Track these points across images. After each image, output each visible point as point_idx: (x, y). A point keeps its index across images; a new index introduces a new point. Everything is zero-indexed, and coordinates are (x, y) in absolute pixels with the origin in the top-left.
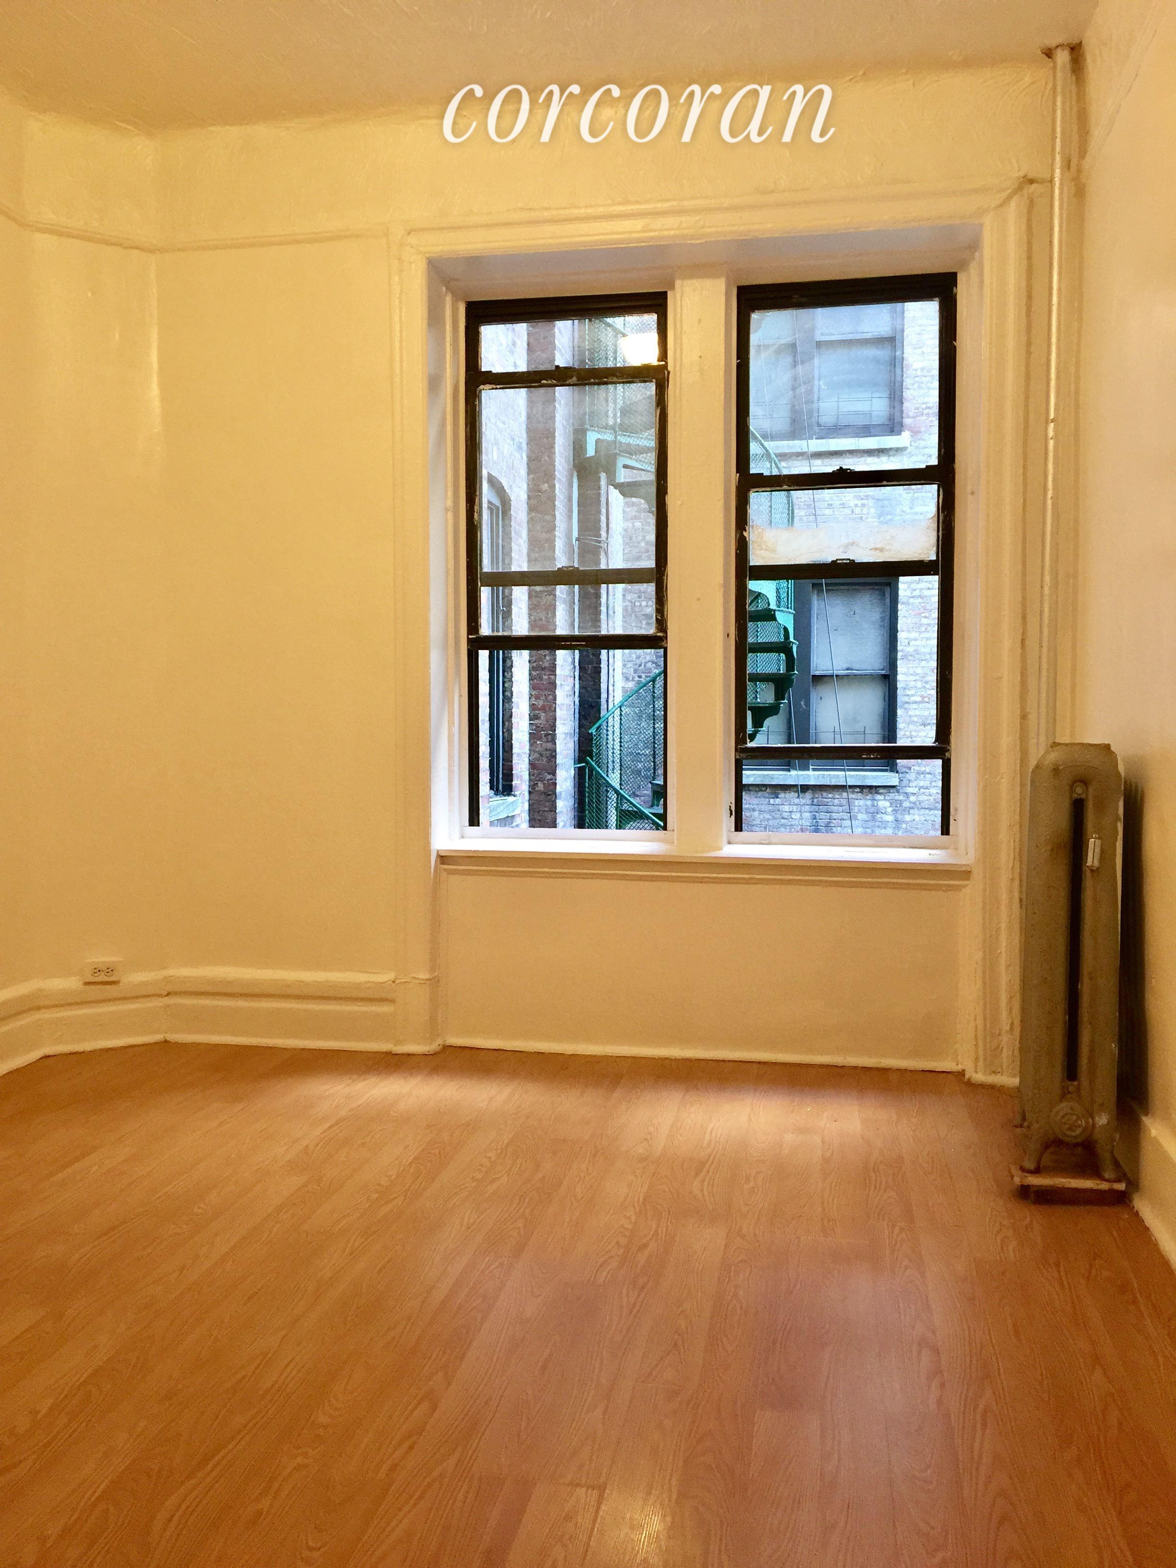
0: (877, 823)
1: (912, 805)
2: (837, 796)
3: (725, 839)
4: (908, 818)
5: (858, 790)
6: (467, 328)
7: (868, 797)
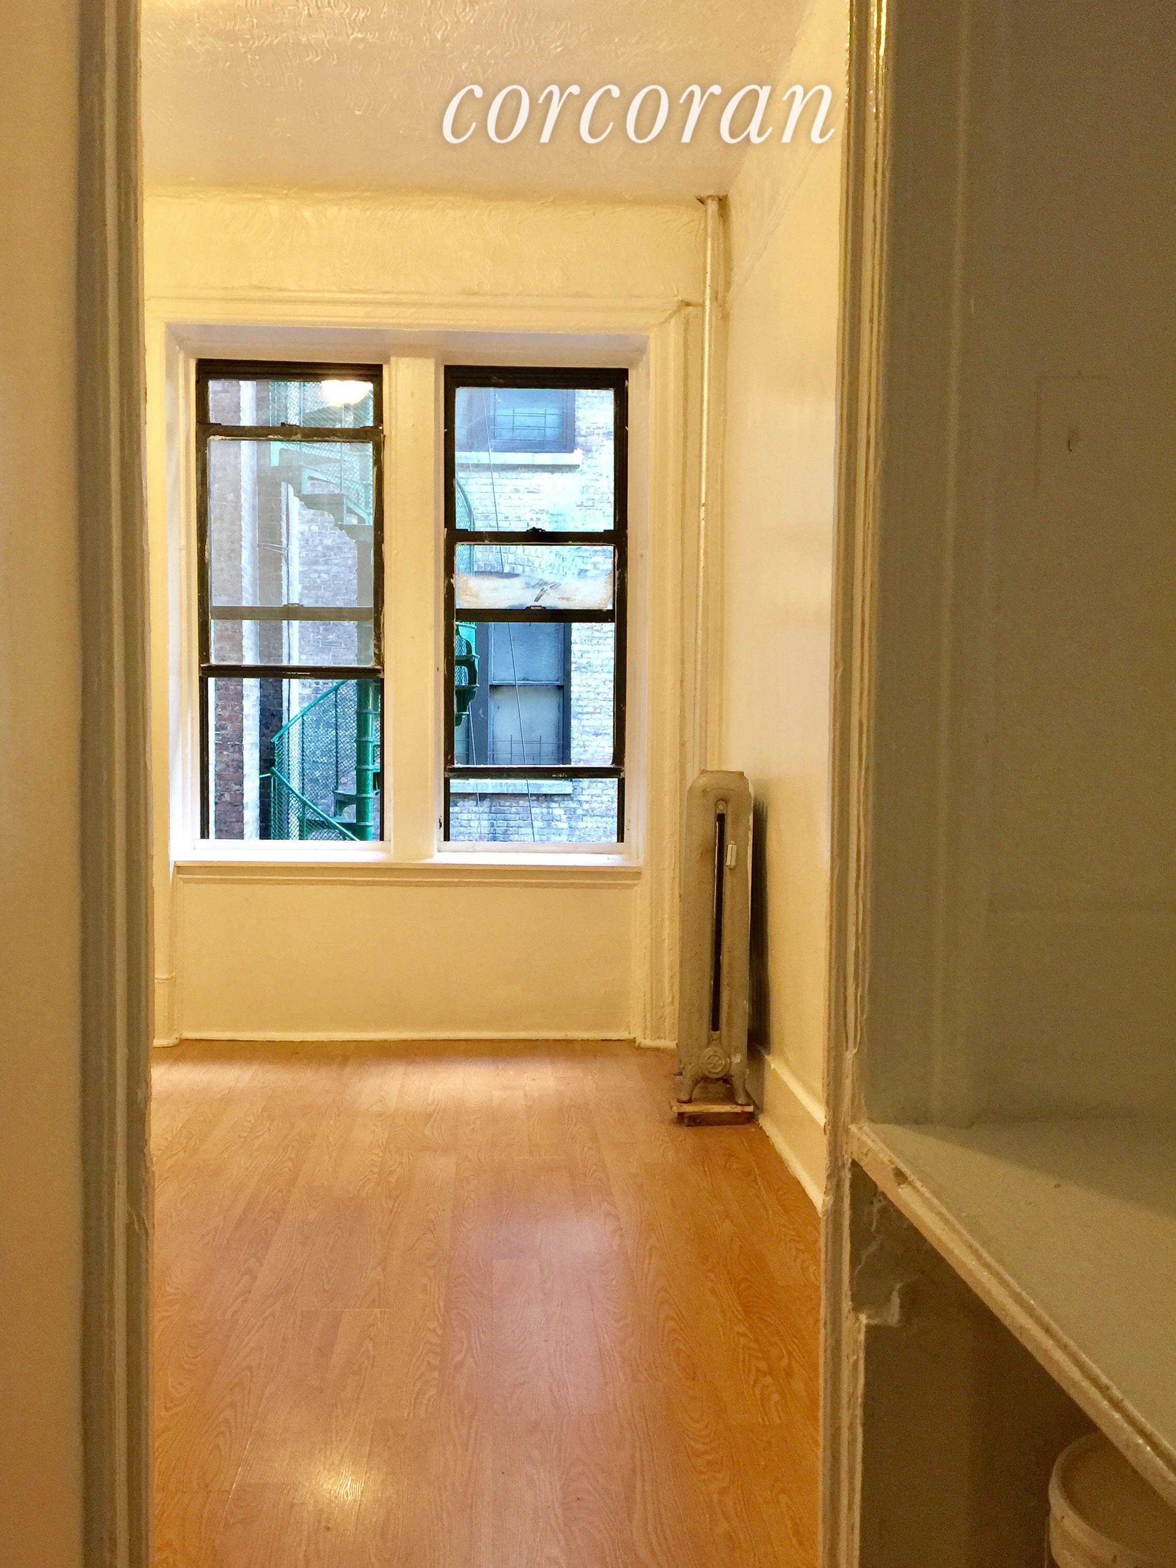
0: (553, 831)
1: (585, 813)
2: (514, 805)
3: (435, 848)
4: (581, 825)
5: (534, 798)
6: (197, 382)
7: (544, 805)
